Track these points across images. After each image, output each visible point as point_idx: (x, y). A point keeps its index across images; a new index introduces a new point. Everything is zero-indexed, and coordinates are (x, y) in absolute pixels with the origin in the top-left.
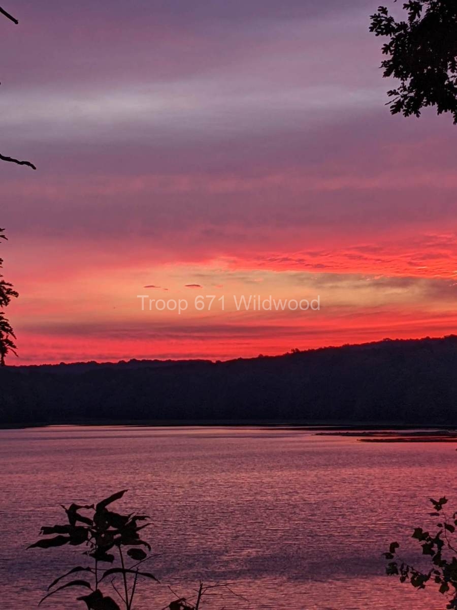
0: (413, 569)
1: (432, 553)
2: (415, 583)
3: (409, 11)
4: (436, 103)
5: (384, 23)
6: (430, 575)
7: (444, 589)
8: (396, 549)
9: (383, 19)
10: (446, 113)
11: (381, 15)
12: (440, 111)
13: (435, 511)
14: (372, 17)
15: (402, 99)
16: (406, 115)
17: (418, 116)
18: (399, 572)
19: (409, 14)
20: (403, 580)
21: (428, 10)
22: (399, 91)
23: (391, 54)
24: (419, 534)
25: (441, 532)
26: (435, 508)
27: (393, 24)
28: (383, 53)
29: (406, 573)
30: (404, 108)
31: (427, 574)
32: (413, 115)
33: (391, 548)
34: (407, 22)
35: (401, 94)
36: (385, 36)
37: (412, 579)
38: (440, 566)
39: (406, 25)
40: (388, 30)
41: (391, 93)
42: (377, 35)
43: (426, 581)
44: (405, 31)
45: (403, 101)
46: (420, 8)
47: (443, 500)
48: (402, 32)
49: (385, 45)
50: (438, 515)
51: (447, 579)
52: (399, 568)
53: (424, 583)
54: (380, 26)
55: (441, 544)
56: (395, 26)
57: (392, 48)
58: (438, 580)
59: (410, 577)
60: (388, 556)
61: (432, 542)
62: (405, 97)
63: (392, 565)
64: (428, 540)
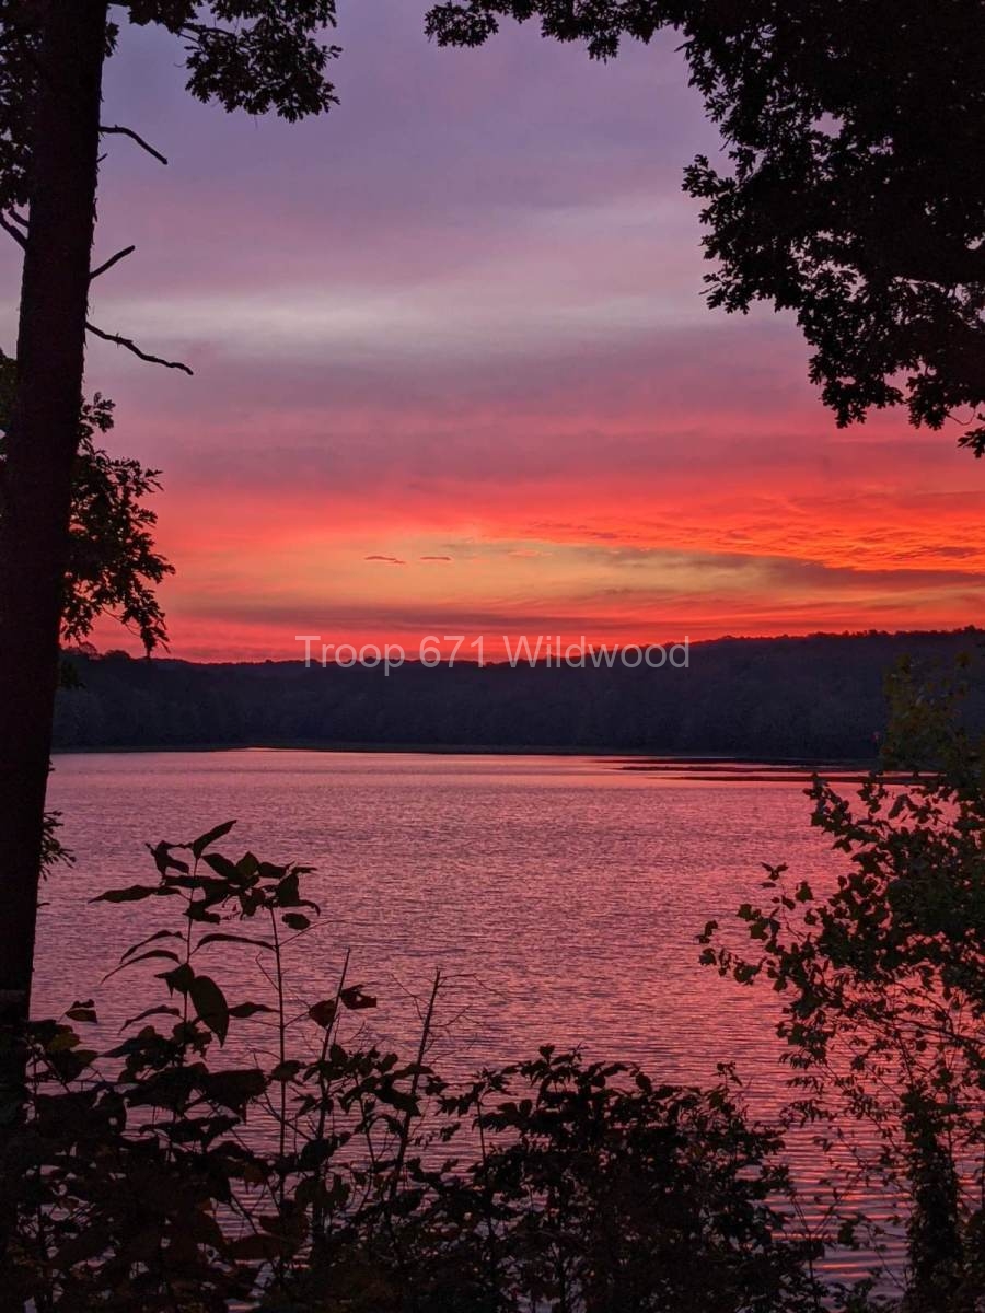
0: (738, 959)
2: (739, 978)
3: (737, 161)
4: (773, 296)
5: (703, 178)
6: (760, 965)
7: (780, 986)
8: (713, 931)
9: (702, 173)
10: (787, 310)
11: (699, 167)
12: (778, 307)
13: (771, 881)
14: (686, 170)
15: (724, 288)
16: (729, 310)
17: (745, 313)
18: (718, 963)
19: (737, 166)
20: (722, 972)
21: (764, 161)
22: (720, 276)
23: (713, 226)
24: (746, 912)
25: (777, 910)
26: (770, 876)
27: (716, 182)
29: (727, 962)
30: (727, 301)
31: (757, 964)
32: (739, 311)
33: (706, 928)
34: (736, 179)
35: (722, 280)
36: (704, 197)
37: (736, 970)
38: (776, 954)
39: (734, 184)
40: (709, 189)
41: (708, 278)
43: (755, 974)
44: (732, 191)
45: (726, 290)
46: (753, 158)
47: (783, 867)
48: (728, 192)
49: (704, 211)
50: (773, 886)
51: (784, 972)
52: (716, 955)
53: (753, 978)
54: (697, 183)
56: (717, 183)
57: (713, 216)
58: (771, 974)
59: (733, 969)
60: (703, 939)
61: (763, 923)
62: (728, 284)
63: (708, 952)
64: (759, 921)
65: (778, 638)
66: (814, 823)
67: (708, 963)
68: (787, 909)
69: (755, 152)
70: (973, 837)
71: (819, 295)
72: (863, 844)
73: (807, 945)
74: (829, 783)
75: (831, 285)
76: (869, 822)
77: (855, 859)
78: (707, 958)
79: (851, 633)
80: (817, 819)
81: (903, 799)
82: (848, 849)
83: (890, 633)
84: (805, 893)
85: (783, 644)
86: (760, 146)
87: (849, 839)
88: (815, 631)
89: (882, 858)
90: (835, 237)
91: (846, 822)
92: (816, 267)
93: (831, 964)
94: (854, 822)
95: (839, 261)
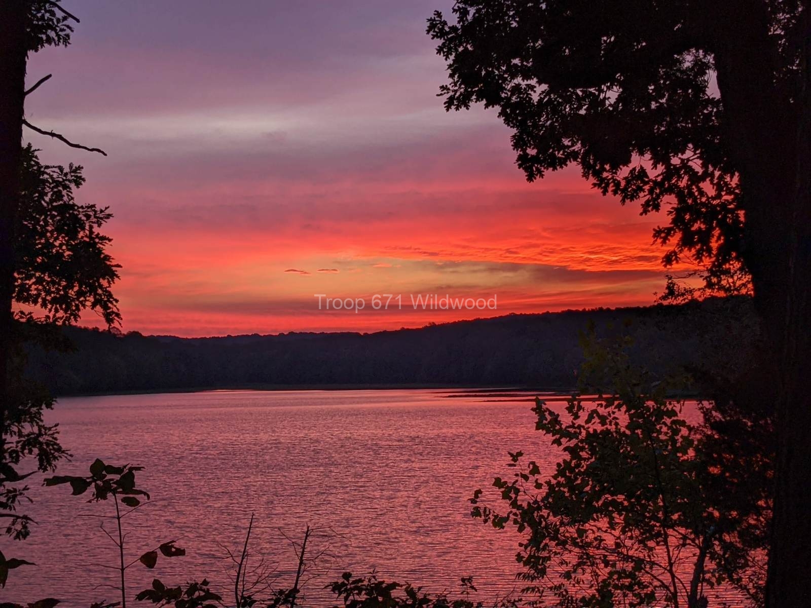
0: (494, 512)
1: (510, 498)
2: (495, 524)
3: (458, 15)
4: (484, 100)
5: (439, 26)
6: (508, 516)
7: (520, 530)
8: (479, 495)
9: (437, 22)
10: (493, 109)
11: (436, 19)
12: (487, 106)
13: (513, 462)
14: (429, 20)
15: (453, 94)
16: (457, 109)
17: (468, 109)
18: (483, 516)
19: (458, 17)
20: (485, 522)
21: (474, 14)
22: (451, 87)
23: (444, 56)
24: (498, 483)
25: (517, 481)
26: (512, 460)
27: (446, 28)
28: (437, 53)
29: (488, 515)
30: (456, 103)
31: (506, 516)
32: (463, 109)
33: (475, 494)
34: (459, 26)
35: (452, 89)
36: (439, 39)
37: (494, 520)
38: (518, 509)
39: (457, 29)
40: (442, 33)
41: (443, 88)
42: (433, 38)
43: (505, 522)
44: (457, 34)
45: (454, 96)
46: (468, 12)
47: (520, 454)
48: (454, 34)
49: (439, 47)
50: (515, 466)
51: (523, 520)
52: (482, 511)
53: (504, 524)
54: (435, 29)
55: (517, 491)
57: (445, 50)
58: (515, 522)
59: (491, 520)
60: (473, 501)
61: (509, 489)
62: (456, 91)
63: (477, 508)
64: (506, 488)
65: (543, 314)
66: (537, 429)
67: (477, 516)
68: (523, 481)
69: (469, 9)
70: (638, 433)
71: (514, 99)
72: (569, 441)
73: (536, 502)
74: (546, 402)
75: (521, 93)
76: (573, 426)
77: (565, 449)
78: (476, 513)
79: (587, 310)
80: (539, 426)
81: (595, 411)
82: (560, 444)
83: (612, 309)
84: (535, 470)
85: (546, 317)
86: (471, 6)
87: (561, 438)
88: (566, 309)
89: (582, 449)
90: (522, 63)
91: (558, 427)
92: (510, 81)
93: (551, 514)
94: (563, 427)
95: (526, 77)
